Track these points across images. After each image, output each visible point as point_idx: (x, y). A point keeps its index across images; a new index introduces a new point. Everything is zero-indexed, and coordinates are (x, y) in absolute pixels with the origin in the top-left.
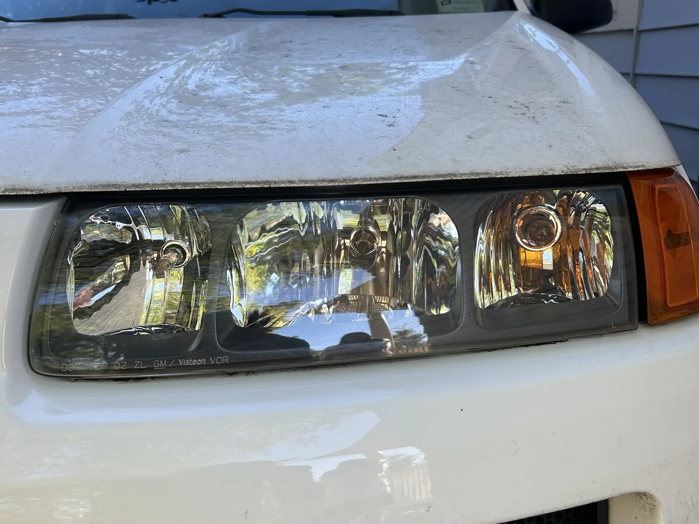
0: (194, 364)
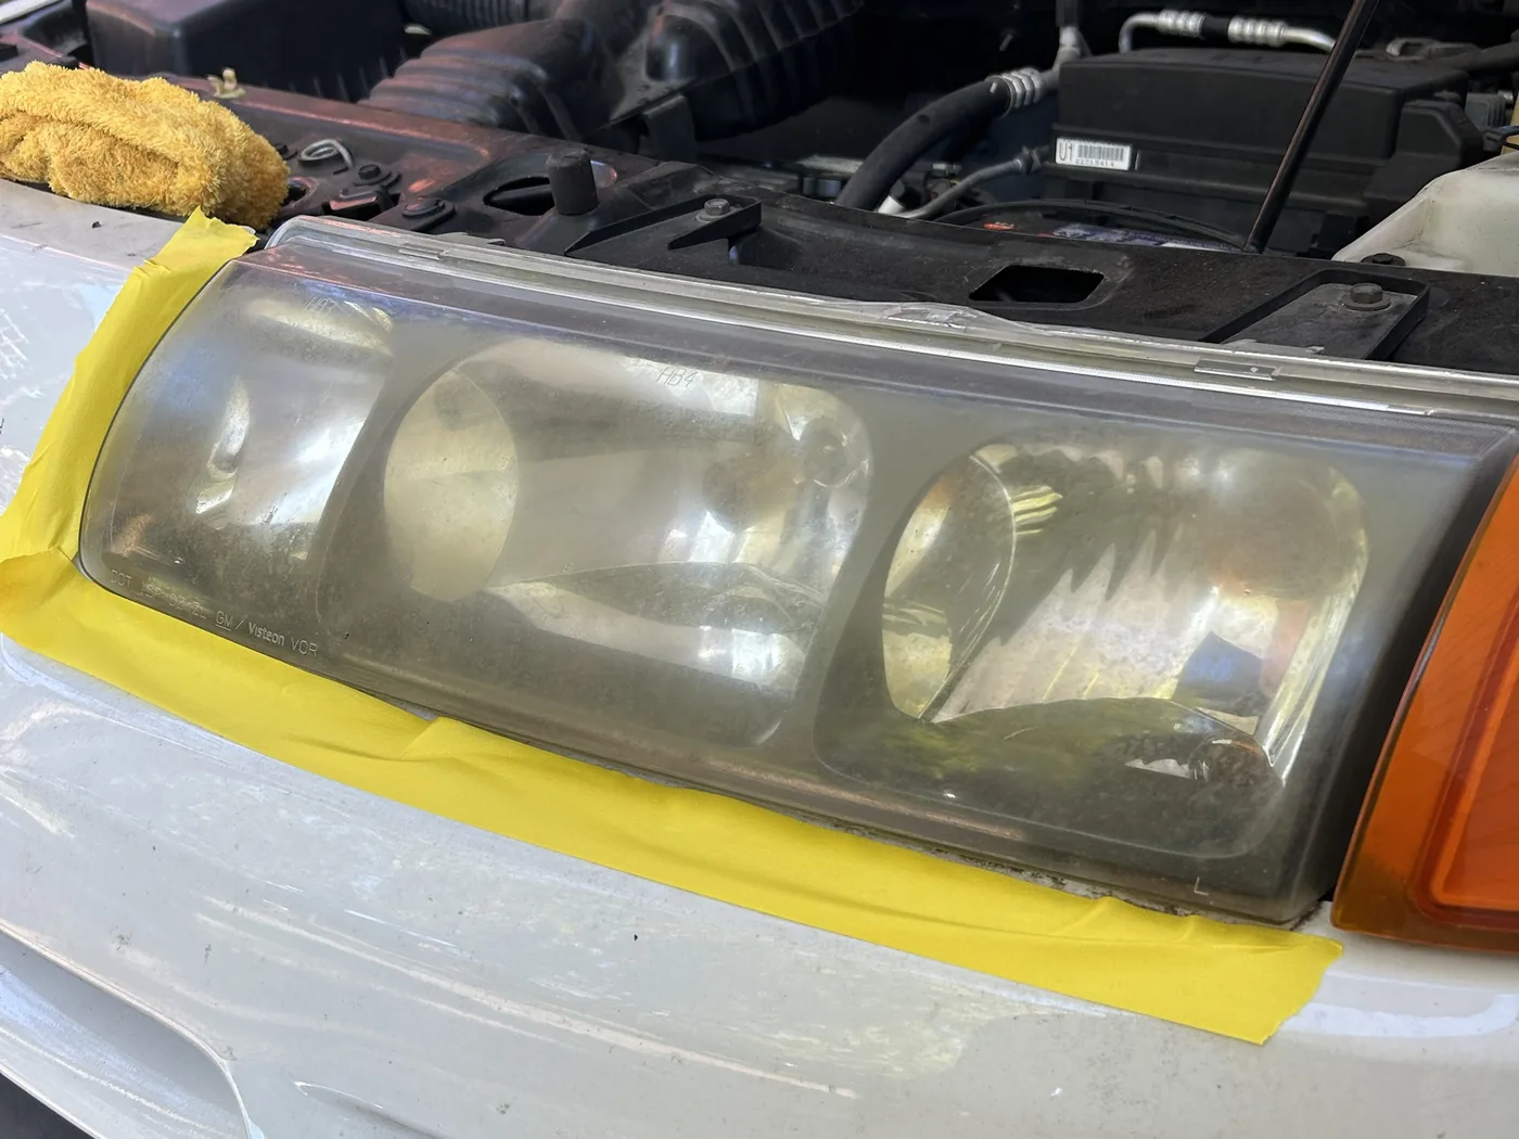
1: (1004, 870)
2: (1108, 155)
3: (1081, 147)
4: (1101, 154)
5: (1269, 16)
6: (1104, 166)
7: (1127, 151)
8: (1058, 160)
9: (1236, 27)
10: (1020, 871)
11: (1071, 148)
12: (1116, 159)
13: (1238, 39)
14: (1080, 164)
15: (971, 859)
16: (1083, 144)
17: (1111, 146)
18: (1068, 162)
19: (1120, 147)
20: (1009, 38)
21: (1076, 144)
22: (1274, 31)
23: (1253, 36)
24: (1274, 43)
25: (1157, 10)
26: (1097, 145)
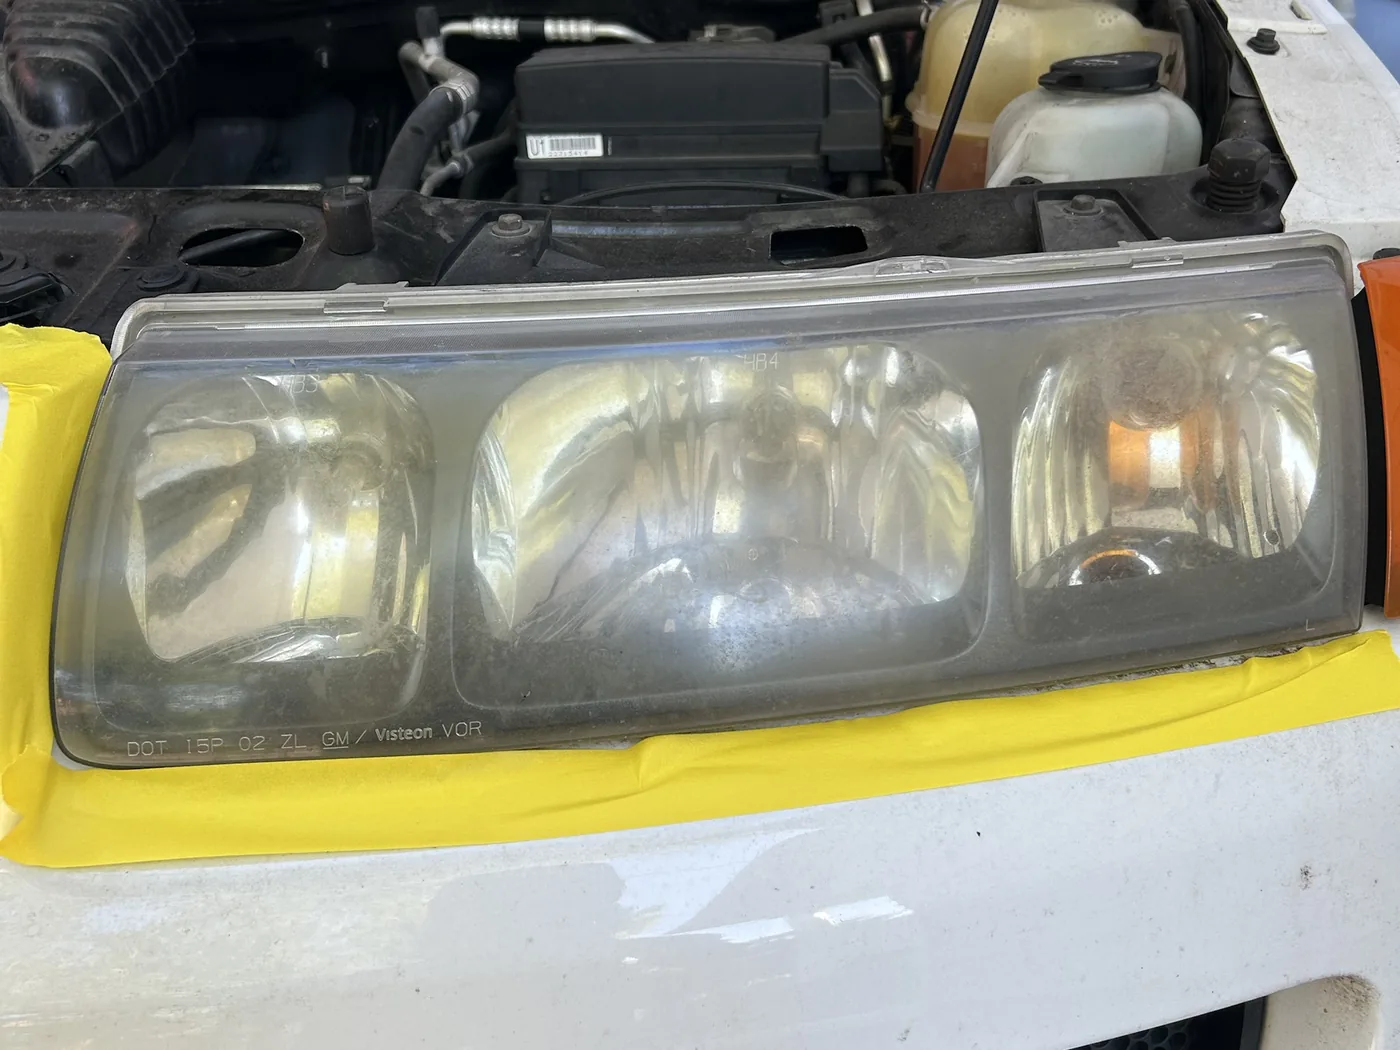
0: (408, 738)
1: (1171, 671)
2: (580, 145)
3: (552, 141)
4: (572, 145)
5: (578, 15)
6: (578, 156)
7: (598, 139)
8: (531, 156)
9: (551, 28)
10: (1181, 667)
11: (542, 143)
12: (589, 148)
13: (553, 38)
14: (553, 157)
15: (1145, 672)
16: (554, 138)
17: (582, 137)
18: (541, 156)
19: (591, 137)
20: (325, 56)
21: (547, 139)
22: (585, 28)
23: (568, 34)
24: (588, 39)
25: (468, 18)
26: (568, 137)
